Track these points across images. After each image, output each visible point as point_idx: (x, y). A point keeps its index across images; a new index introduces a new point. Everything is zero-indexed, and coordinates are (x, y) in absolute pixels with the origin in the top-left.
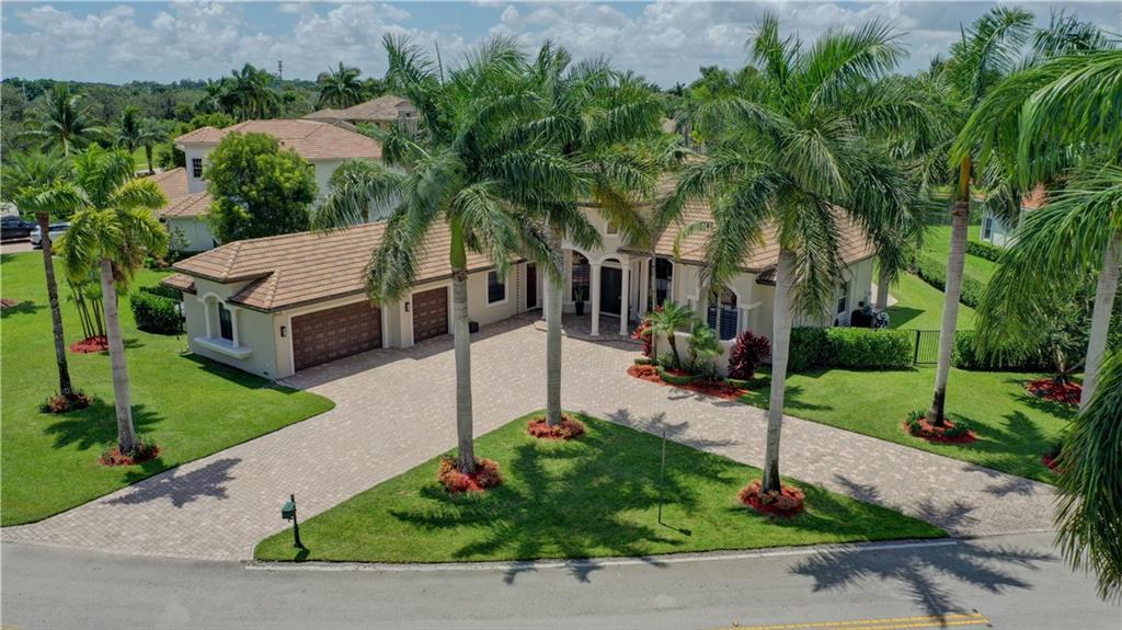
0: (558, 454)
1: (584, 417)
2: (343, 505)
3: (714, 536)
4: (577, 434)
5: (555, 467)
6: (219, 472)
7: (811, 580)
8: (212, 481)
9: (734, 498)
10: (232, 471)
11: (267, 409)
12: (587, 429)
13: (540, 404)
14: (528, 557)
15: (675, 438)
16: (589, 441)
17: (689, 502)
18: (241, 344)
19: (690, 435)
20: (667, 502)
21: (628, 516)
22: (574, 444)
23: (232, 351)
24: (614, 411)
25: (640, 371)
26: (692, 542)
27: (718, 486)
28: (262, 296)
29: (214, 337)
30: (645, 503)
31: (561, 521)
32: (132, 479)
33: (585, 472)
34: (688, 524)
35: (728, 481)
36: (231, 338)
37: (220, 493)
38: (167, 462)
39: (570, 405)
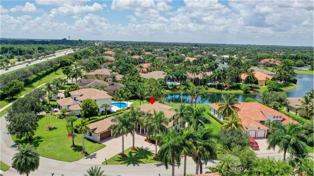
0: (134, 153)
1: (138, 148)
2: (110, 159)
3: (149, 162)
4: (136, 150)
5: (133, 154)
6: (95, 155)
7: (156, 166)
8: (94, 156)
9: (152, 158)
10: (96, 155)
11: (98, 146)
12: (137, 149)
13: (132, 146)
14: (129, 164)
15: (148, 150)
16: (137, 151)
17: (147, 158)
18: (93, 137)
19: (149, 150)
20: (145, 158)
21: (140, 160)
22: (136, 151)
23: (91, 138)
24: (141, 147)
25: (146, 140)
26: (147, 162)
27: (151, 156)
28: (96, 131)
29: (89, 136)
30: (142, 158)
31: (133, 160)
32: (85, 156)
33: (137, 155)
34: (147, 160)
35: (152, 156)
36: (91, 136)
37: (96, 158)
38: (89, 154)
39: (136, 146)
